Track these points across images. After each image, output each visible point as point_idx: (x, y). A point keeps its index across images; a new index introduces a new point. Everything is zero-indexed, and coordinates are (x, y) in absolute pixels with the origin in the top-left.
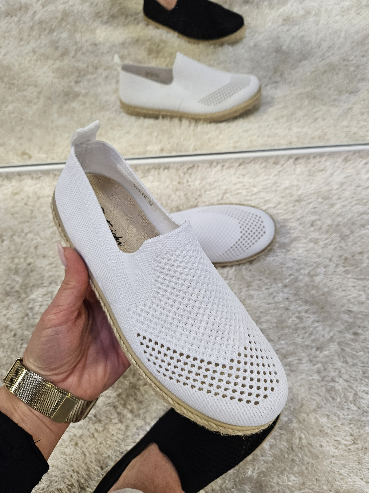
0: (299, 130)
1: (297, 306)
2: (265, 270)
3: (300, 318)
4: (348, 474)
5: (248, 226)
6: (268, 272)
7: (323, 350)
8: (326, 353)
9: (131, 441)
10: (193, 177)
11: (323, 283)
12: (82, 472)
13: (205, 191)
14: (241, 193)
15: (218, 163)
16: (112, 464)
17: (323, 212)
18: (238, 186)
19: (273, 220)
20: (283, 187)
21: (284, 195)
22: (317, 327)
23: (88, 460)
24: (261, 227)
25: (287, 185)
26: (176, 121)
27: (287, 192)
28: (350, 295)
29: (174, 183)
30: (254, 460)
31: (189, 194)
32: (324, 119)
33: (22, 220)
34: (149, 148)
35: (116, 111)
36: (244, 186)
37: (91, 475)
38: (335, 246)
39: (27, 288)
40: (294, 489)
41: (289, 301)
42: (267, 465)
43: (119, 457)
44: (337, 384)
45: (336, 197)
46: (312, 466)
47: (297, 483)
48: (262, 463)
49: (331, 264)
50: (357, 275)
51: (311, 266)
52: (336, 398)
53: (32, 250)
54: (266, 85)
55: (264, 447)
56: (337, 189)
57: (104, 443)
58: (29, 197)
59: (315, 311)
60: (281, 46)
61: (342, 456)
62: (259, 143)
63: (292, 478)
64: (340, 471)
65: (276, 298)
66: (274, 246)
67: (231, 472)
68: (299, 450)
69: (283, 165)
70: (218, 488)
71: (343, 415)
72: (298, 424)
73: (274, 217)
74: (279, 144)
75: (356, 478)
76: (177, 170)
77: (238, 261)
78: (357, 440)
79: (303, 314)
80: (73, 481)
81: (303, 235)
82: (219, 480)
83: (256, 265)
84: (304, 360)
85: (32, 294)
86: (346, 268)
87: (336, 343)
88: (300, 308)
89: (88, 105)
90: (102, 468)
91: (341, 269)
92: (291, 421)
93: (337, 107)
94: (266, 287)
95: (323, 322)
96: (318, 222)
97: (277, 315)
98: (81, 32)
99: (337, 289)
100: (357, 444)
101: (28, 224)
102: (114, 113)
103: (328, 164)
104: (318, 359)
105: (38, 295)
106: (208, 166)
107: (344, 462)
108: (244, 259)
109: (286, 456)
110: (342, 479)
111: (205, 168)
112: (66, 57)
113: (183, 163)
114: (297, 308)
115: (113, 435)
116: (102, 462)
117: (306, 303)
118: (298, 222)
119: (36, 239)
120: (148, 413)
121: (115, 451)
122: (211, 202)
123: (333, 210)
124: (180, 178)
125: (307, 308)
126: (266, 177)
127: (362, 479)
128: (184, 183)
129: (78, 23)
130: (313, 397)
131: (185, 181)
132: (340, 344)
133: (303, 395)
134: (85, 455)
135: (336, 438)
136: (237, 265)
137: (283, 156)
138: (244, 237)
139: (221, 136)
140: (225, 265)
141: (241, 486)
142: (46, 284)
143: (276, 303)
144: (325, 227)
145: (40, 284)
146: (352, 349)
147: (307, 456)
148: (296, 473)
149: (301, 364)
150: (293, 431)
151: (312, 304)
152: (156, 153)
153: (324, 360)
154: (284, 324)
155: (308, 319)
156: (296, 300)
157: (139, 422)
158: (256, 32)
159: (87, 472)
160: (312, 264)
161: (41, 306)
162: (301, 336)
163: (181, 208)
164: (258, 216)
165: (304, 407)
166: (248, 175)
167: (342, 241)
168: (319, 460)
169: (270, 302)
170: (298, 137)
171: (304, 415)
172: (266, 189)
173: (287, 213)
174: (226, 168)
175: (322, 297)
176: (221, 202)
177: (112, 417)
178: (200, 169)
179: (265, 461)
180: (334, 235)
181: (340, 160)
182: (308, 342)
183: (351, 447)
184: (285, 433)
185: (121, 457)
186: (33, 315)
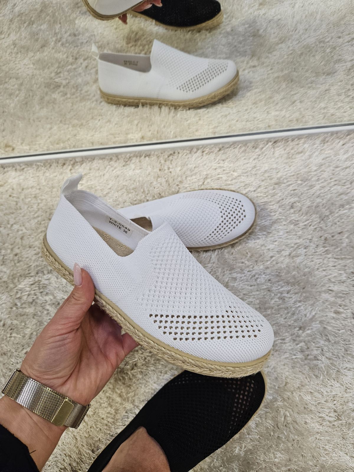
0: (277, 113)
1: (279, 287)
2: (247, 253)
3: (282, 299)
4: (333, 449)
5: (228, 211)
6: (249, 255)
7: (306, 330)
8: (309, 332)
9: (121, 424)
10: (174, 163)
11: (304, 263)
12: (74, 456)
13: (186, 177)
14: (222, 178)
15: (198, 149)
16: (103, 447)
17: (302, 194)
18: (219, 171)
19: (253, 203)
20: (263, 170)
21: (263, 178)
22: (299, 306)
23: (79, 444)
24: (241, 211)
25: (266, 168)
26: (156, 108)
27: (266, 175)
28: (331, 274)
29: (155, 170)
30: (240, 438)
31: (171, 180)
32: (301, 102)
33: (7, 211)
34: (130, 136)
35: (97, 101)
36: (224, 170)
37: (83, 458)
38: (315, 227)
39: (14, 278)
40: (281, 466)
41: (271, 283)
42: (254, 443)
43: (109, 440)
44: (320, 362)
45: (315, 178)
46: (298, 443)
47: (283, 460)
48: (249, 441)
49: (311, 244)
50: (337, 255)
51: (292, 247)
52: (319, 376)
53: (18, 240)
54: (244, 70)
55: (250, 426)
56: (316, 171)
57: (95, 427)
58: (13, 189)
59: (296, 291)
60: (258, 30)
61: (326, 432)
62: (238, 128)
63: (279, 455)
64: (325, 447)
65: (258, 280)
66: (255, 228)
67: (219, 451)
68: (285, 428)
69: (262, 148)
70: (206, 467)
71: (327, 392)
72: (283, 402)
73: (254, 201)
74: (258, 128)
75: (341, 453)
76: (158, 157)
77: (219, 245)
78: (340, 416)
79: (285, 295)
80: (66, 465)
81: (284, 217)
82: (208, 459)
83: (238, 248)
84: (287, 340)
85: (20, 284)
86: (326, 249)
87: (318, 322)
88: (282, 289)
89: (69, 96)
90: (93, 451)
91: (321, 249)
92: (276, 400)
93: (314, 89)
94: (248, 269)
95: (304, 302)
96: (298, 204)
97: (260, 297)
98: (60, 23)
99: (318, 269)
100: (341, 420)
101: (12, 215)
102: (95, 103)
103: (306, 146)
104: (301, 338)
105: (25, 285)
106: (188, 152)
107: (327, 438)
108: (226, 243)
109: (272, 434)
110: (326, 454)
111: (185, 154)
112: (46, 48)
113: (164, 151)
114: (279, 289)
115: (103, 419)
116: (93, 445)
117: (288, 285)
118: (278, 205)
119: (22, 230)
120: (137, 397)
121: (105, 434)
122: (192, 187)
123: (312, 191)
124: (161, 165)
125: (289, 289)
126: (246, 161)
127: (347, 454)
128: (165, 170)
129: (57, 14)
130: (297, 376)
131: (166, 168)
132: (321, 322)
133: (287, 374)
134: (76, 439)
135: (321, 415)
136: (219, 249)
137: (262, 140)
138: (225, 221)
139: (201, 122)
140: (208, 249)
141: (228, 464)
142: (32, 274)
143: (258, 284)
144: (304, 208)
145: (27, 274)
146: (334, 327)
147: (292, 433)
148: (282, 450)
149: (285, 343)
150: (278, 410)
151: (293, 284)
152: (136, 141)
153: (306, 339)
154: (267, 305)
155: (291, 299)
156: (278, 282)
157: (129, 406)
158: (233, 17)
159: (79, 456)
160: (293, 245)
161: (29, 295)
162: (284, 316)
163: (163, 194)
164: (239, 200)
165: (288, 385)
166: (228, 160)
167: (322, 222)
168: (304, 437)
169: (252, 284)
170: (276, 120)
171: (289, 394)
172: (246, 173)
173: (267, 196)
174: (206, 154)
175: (303, 277)
176: (202, 187)
177: (102, 402)
178: (180, 155)
179: (251, 440)
180: (314, 216)
181: (318, 142)
182: (291, 322)
183: (335, 423)
184: (271, 412)
185: (111, 440)
186: (22, 305)
